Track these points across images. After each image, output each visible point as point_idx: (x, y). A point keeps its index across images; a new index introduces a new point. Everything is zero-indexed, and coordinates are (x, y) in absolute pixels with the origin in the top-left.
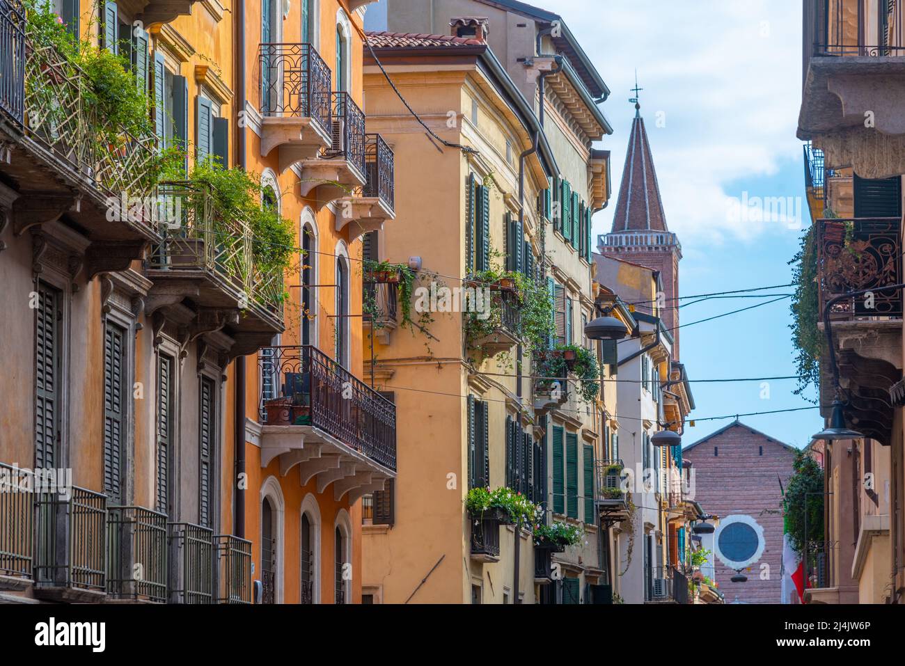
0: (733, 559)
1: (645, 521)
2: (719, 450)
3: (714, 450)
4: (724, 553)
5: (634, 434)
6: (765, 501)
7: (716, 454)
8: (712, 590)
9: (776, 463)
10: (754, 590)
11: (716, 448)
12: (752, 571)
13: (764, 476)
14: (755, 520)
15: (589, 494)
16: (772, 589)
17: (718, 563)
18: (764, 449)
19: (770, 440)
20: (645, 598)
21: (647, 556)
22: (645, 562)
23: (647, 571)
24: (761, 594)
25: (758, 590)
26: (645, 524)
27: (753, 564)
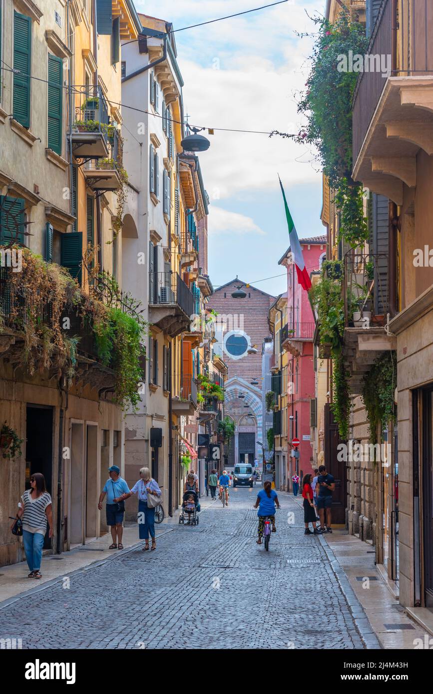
0: (234, 354)
1: (151, 229)
2: (227, 295)
3: (224, 295)
4: (229, 351)
5: (141, 144)
6: (252, 323)
7: (225, 297)
8: (221, 360)
9: (258, 302)
10: (245, 371)
11: (225, 293)
12: (244, 361)
13: (251, 309)
14: (246, 333)
15: (55, 118)
16: (255, 371)
17: (225, 356)
18: (251, 294)
19: (255, 289)
20: (150, 301)
21: (152, 262)
22: (150, 268)
23: (152, 276)
24: (248, 373)
25: (247, 371)
26: (151, 231)
27: (245, 357)
